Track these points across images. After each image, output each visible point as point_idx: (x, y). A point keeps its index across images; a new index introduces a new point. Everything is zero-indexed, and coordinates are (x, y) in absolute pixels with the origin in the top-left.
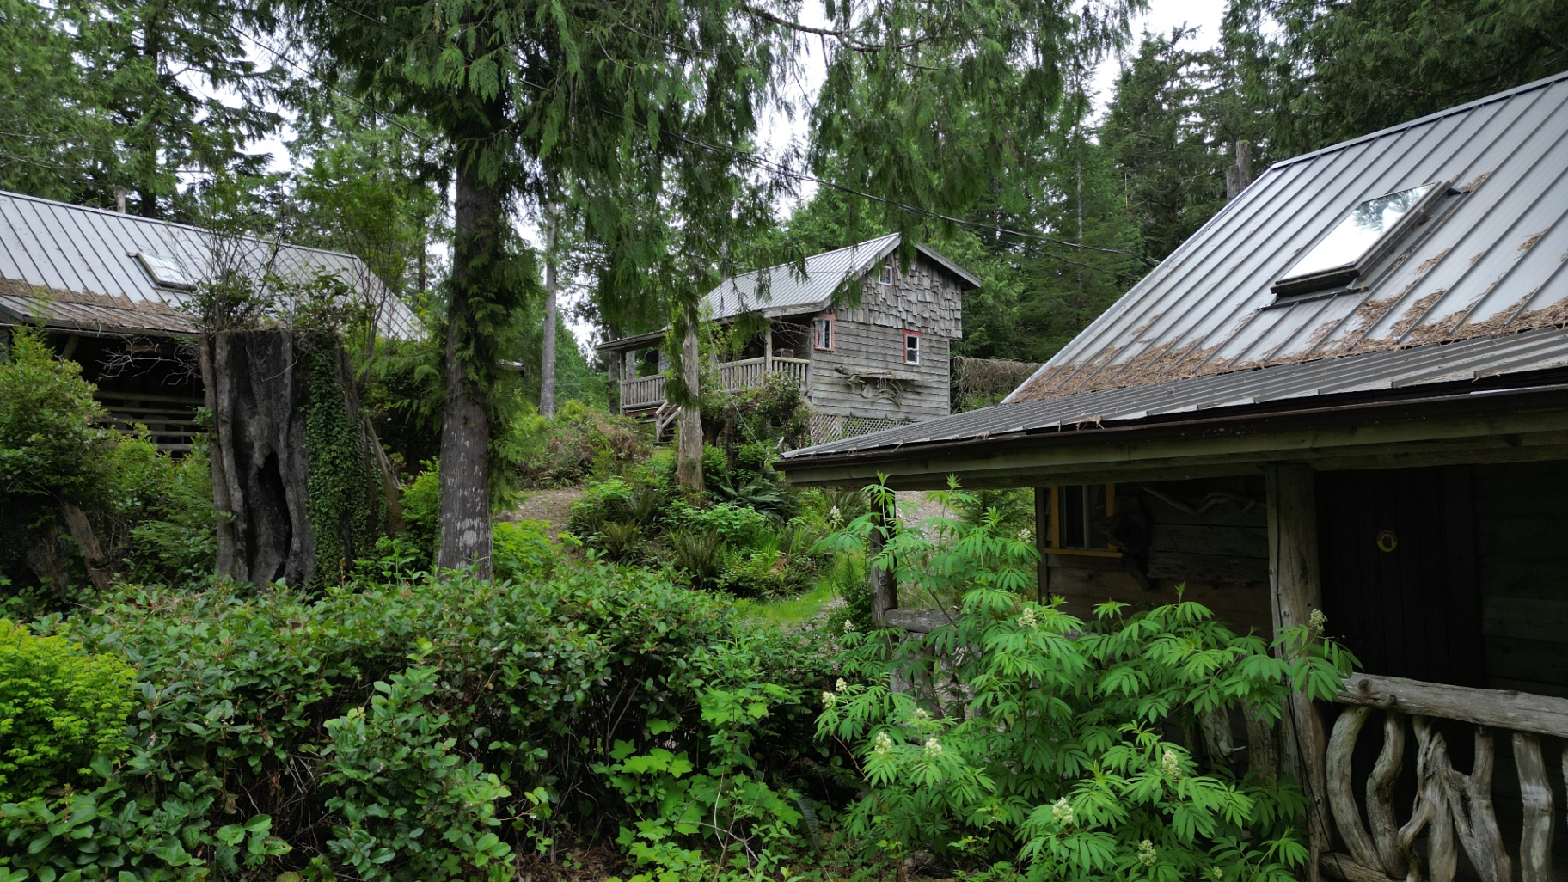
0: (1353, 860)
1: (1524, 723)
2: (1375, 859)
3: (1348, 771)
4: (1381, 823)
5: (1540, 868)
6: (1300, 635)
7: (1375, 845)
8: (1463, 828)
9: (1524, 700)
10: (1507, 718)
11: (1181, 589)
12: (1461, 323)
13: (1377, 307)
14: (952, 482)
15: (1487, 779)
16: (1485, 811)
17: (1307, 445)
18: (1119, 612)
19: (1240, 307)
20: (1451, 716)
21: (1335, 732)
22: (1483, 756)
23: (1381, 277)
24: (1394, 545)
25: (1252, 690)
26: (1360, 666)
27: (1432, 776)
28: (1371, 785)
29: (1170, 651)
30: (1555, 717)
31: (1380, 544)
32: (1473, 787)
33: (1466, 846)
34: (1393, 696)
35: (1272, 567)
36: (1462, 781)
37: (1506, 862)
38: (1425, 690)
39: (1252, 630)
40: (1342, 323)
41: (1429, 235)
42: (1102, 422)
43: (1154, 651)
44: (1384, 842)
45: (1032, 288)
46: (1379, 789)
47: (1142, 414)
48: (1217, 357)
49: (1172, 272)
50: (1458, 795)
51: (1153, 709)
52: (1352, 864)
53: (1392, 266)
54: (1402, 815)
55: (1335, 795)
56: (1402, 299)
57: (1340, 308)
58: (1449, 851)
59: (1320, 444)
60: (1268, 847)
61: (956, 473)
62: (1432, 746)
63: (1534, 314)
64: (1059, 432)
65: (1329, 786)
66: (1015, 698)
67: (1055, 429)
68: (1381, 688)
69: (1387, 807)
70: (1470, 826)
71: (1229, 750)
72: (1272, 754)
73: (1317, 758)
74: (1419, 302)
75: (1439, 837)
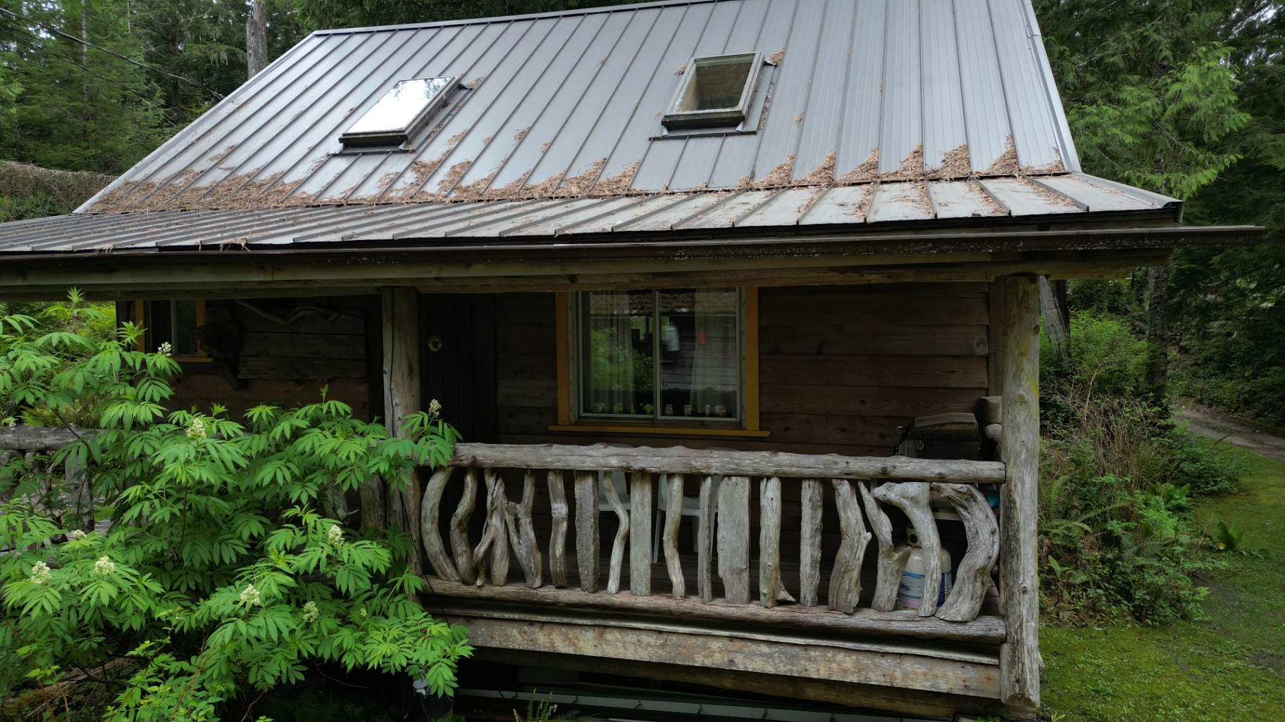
0: (439, 578)
1: (556, 464)
2: (454, 574)
3: (437, 515)
4: (460, 546)
5: (560, 556)
6: (423, 418)
7: (455, 565)
8: (514, 539)
9: (557, 449)
10: (547, 462)
11: (324, 392)
12: (487, 188)
13: (424, 166)
14: (75, 296)
15: (531, 504)
16: (528, 526)
17: (433, 275)
18: (271, 414)
19: (312, 150)
20: (511, 466)
21: (429, 487)
22: (529, 490)
23: (423, 143)
24: (440, 346)
25: (391, 466)
26: (461, 438)
27: (496, 509)
28: (454, 522)
29: (320, 443)
30: (574, 458)
31: (430, 345)
32: (522, 511)
33: (516, 551)
34: (474, 457)
35: (386, 368)
36: (516, 509)
37: (539, 556)
38: (495, 450)
39: (376, 419)
40: (400, 175)
41: (451, 116)
42: (246, 245)
43: (304, 444)
44: (462, 561)
45: (31, 91)
46: (460, 523)
47: (288, 240)
48: (300, 191)
49: (239, 108)
50: (513, 518)
51: (304, 492)
52: (438, 581)
53: (429, 136)
54: (474, 539)
55: (428, 533)
56: (441, 162)
57: (396, 164)
58: (505, 557)
59: (444, 274)
60: (395, 583)
61: (78, 286)
62: (496, 488)
63: (533, 188)
64: (200, 251)
65: (423, 528)
66: (170, 502)
67: (195, 247)
68: (465, 452)
69: (464, 535)
70: (519, 538)
71: (345, 514)
72: (380, 512)
73: (415, 509)
74: (454, 167)
75: (500, 549)
